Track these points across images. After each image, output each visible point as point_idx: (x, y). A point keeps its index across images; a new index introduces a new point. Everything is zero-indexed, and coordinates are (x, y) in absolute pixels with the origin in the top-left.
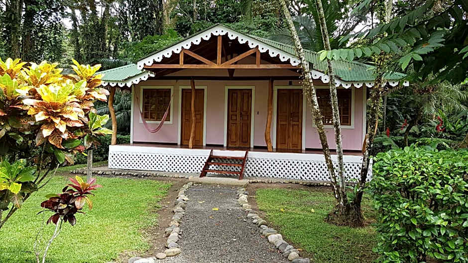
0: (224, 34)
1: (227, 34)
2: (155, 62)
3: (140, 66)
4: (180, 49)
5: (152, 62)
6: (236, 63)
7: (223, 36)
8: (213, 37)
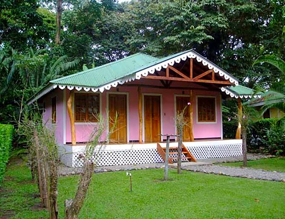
0: (194, 57)
1: (196, 58)
2: (149, 74)
3: (138, 76)
4: (167, 66)
5: (147, 74)
6: (201, 79)
7: (193, 59)
8: (188, 59)
